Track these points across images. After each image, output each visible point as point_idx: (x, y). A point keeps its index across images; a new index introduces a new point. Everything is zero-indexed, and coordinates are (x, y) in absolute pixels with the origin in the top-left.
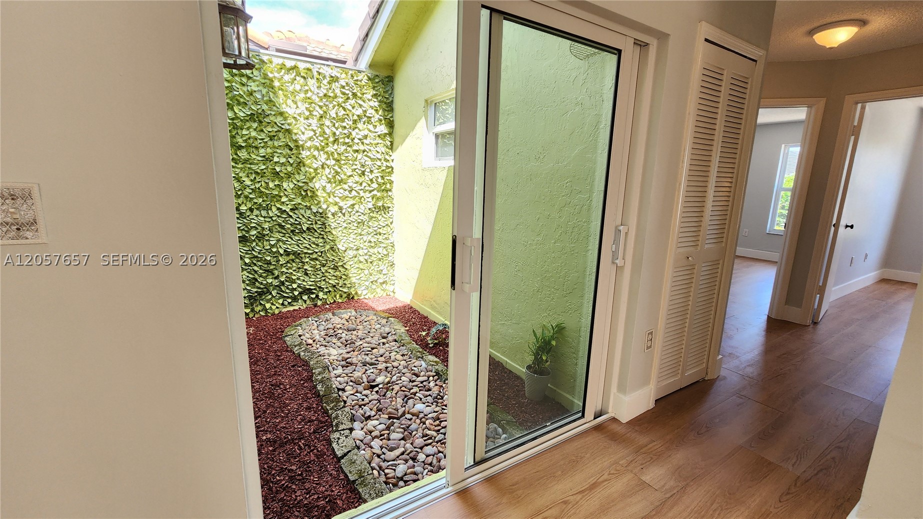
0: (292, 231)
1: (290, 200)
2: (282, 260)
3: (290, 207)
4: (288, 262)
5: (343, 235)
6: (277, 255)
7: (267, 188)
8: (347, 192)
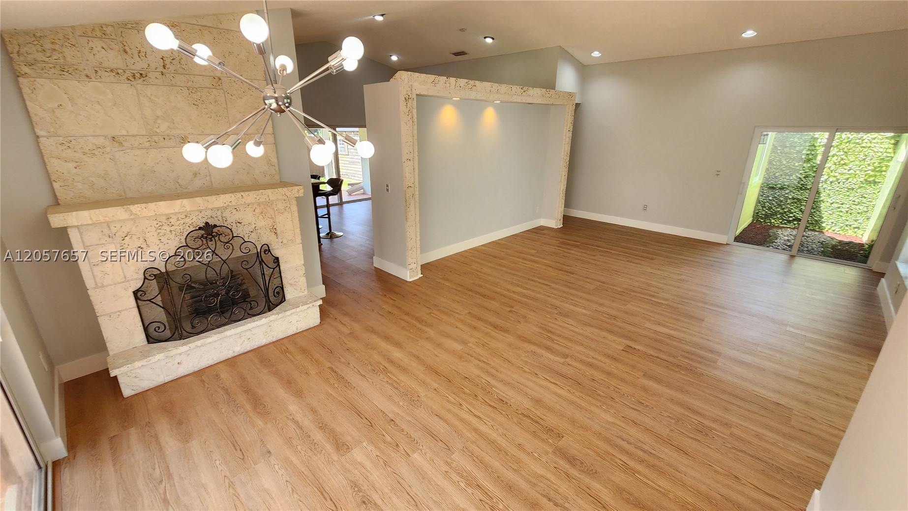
0: (801, 188)
1: (805, 173)
2: (789, 201)
3: (804, 176)
4: (792, 203)
5: (835, 194)
6: (786, 198)
7: (794, 166)
8: (847, 171)
